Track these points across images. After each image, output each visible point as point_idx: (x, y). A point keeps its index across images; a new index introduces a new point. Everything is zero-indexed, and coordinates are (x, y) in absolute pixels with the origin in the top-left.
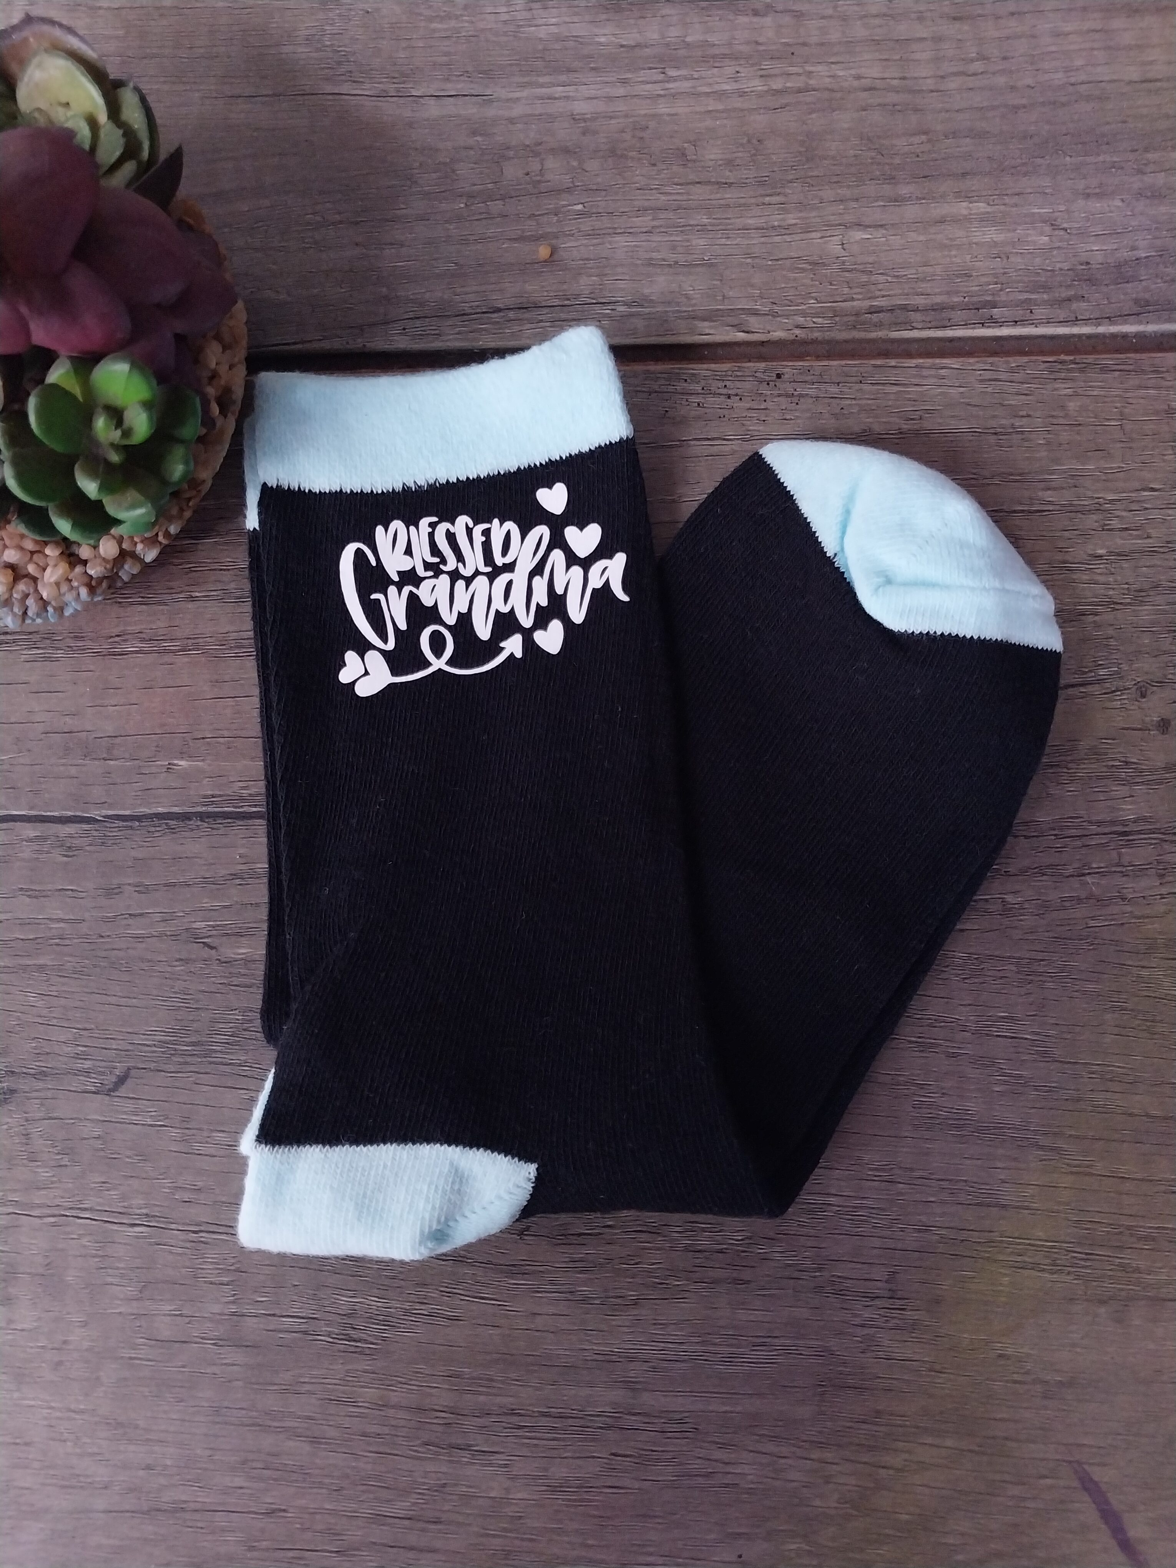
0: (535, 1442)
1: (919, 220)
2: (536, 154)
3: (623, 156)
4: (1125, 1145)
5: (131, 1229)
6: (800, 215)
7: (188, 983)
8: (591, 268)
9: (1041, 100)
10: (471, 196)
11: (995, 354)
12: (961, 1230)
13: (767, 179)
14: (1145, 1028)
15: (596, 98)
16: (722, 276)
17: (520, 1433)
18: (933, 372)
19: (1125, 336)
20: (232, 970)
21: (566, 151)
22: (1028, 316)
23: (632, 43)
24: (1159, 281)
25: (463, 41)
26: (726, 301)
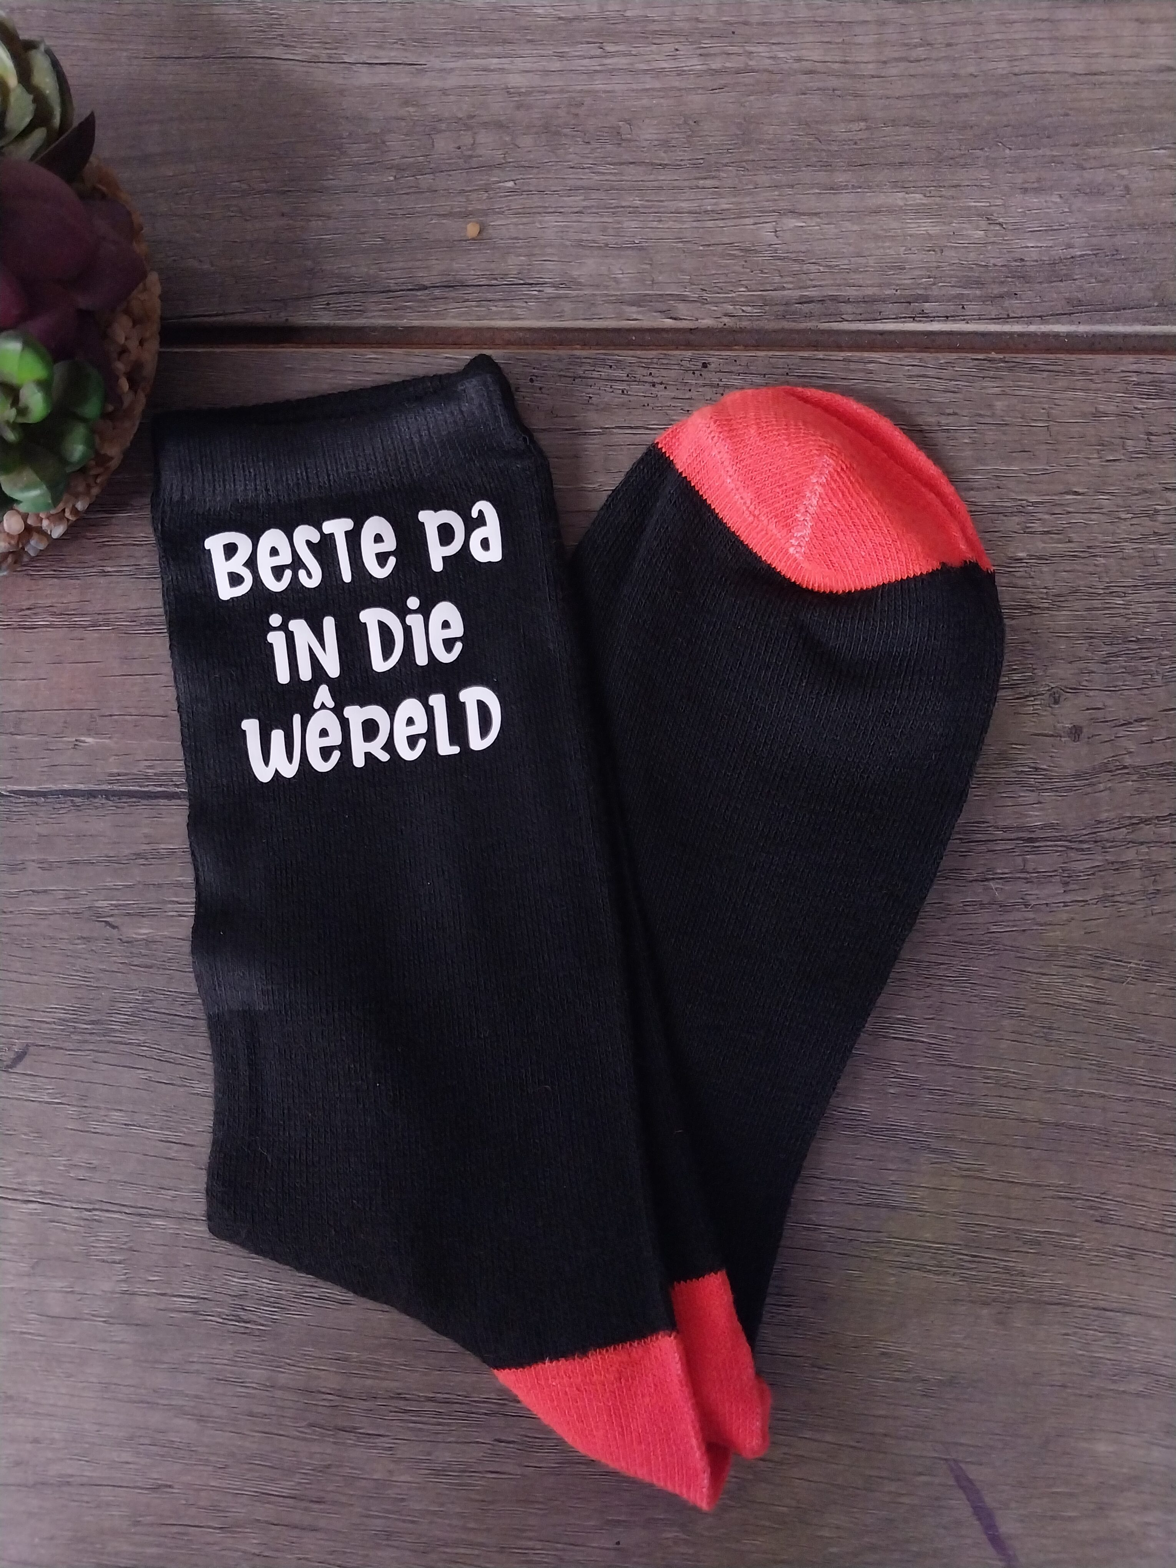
0: (420, 1426)
1: (854, 210)
2: (468, 128)
3: (557, 133)
4: (1017, 1150)
5: (24, 1206)
6: (734, 200)
7: (89, 961)
8: (520, 248)
9: (983, 89)
10: (400, 169)
11: (926, 349)
12: (850, 1229)
13: (702, 161)
14: (1042, 1035)
15: (532, 71)
16: (651, 260)
17: (405, 1417)
18: (861, 366)
19: (1057, 336)
20: (133, 950)
21: (500, 126)
22: (960, 312)
23: (570, 16)
24: (1094, 280)
25: (398, 7)
26: (655, 287)
